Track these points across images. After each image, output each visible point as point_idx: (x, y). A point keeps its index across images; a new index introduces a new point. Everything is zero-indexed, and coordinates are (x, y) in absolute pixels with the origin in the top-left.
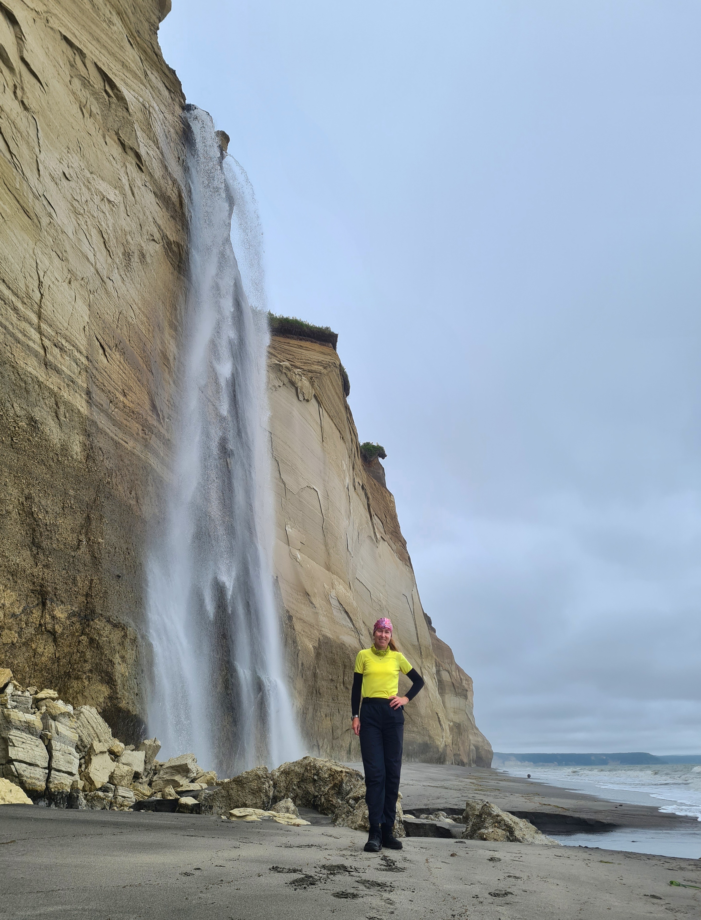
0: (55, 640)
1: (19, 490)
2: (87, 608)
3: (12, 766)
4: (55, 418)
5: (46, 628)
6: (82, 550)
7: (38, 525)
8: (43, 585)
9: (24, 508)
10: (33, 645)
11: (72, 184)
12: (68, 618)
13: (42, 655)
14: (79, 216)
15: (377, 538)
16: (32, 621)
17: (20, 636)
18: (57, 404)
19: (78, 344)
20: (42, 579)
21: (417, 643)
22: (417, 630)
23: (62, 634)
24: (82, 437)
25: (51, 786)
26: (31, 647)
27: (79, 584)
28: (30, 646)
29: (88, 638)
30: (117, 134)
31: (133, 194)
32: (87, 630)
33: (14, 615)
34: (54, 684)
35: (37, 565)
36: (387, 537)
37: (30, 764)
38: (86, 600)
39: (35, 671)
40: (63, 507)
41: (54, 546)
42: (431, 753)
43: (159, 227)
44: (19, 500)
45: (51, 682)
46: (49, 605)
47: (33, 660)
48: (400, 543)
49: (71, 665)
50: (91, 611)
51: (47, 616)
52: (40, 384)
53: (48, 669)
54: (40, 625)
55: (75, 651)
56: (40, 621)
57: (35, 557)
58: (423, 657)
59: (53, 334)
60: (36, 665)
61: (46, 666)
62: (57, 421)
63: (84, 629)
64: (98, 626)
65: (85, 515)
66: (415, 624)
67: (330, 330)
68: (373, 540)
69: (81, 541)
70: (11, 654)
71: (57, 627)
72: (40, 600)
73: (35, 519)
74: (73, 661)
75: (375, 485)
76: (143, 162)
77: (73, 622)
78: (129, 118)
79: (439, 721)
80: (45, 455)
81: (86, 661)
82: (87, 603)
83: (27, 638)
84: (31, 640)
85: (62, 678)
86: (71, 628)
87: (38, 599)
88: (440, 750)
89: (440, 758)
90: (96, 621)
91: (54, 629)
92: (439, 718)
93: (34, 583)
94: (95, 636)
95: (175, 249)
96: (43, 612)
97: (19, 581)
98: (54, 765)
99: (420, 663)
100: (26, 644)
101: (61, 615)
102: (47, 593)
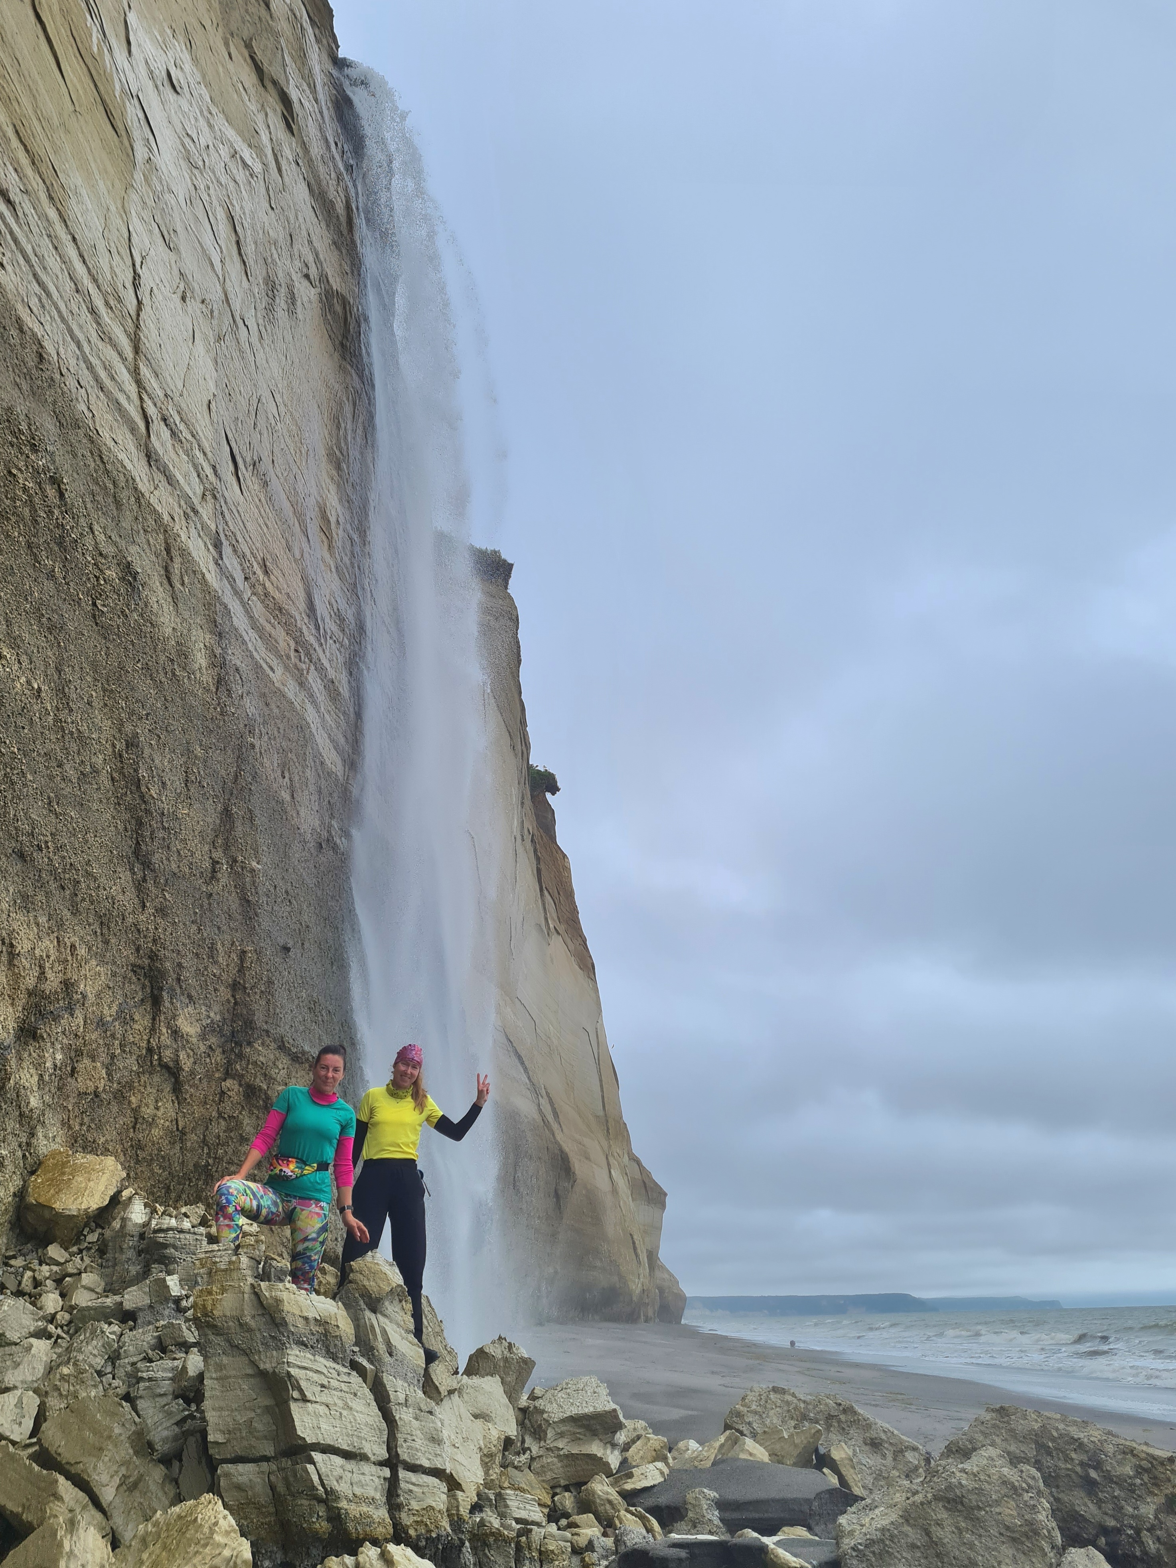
0: (177, 1089)
1: (113, 723)
2: (235, 1016)
3: (310, 1468)
4: (165, 582)
5: (160, 1059)
6: (223, 881)
7: (147, 812)
8: (157, 956)
9: (123, 768)
10: (133, 1099)
11: (184, 103)
12: (203, 1037)
13: (152, 1124)
14: (196, 172)
15: (549, 928)
16: (132, 1039)
17: (109, 1074)
18: (168, 550)
19: (200, 433)
20: (154, 941)
21: (601, 1113)
22: (602, 1091)
23: (192, 1073)
24: (208, 636)
25: (406, 1519)
26: (130, 1102)
27: (220, 959)
28: (126, 1102)
29: (240, 1085)
30: (248, 46)
31: (279, 170)
32: (238, 1067)
33: (101, 1023)
34: (173, 1195)
35: (144, 906)
36: (561, 928)
37: (347, 1455)
38: (233, 996)
39: (138, 1162)
40: (187, 780)
41: (174, 866)
42: (621, 1305)
43: (317, 255)
44: (114, 746)
45: (168, 1189)
46: (167, 1004)
47: (131, 1135)
48: (579, 938)
49: (209, 1149)
50: (245, 1023)
51: (164, 1030)
52: (139, 496)
53: (163, 1157)
54: (150, 1050)
55: (214, 1114)
56: (149, 1042)
57: (139, 886)
58: (611, 1136)
59: (161, 394)
60: (140, 1146)
61: (160, 1150)
62: (168, 587)
63: (229, 1063)
64: (262, 1059)
65: (220, 807)
66: (601, 1081)
67: (500, 557)
68: (542, 931)
69: (218, 862)
70: (93, 1120)
71: (182, 1055)
72: (148, 990)
73: (142, 797)
74: (211, 1140)
75: (542, 837)
76: (295, 115)
77: (210, 1047)
78: (271, 22)
79: (635, 1249)
80: (152, 657)
81: (243, 1140)
82: (236, 1003)
83: (123, 1081)
84: (131, 1086)
85: (190, 1180)
86: (208, 1060)
87: (144, 987)
88: (634, 1298)
89: (633, 1313)
90: (256, 1045)
91: (177, 1061)
92: (634, 1243)
93: (138, 950)
94: (258, 1080)
96: (154, 1019)
97: (113, 941)
98: (404, 1454)
99: (606, 1148)
100: (120, 1096)
101: (189, 1028)
102: (163, 974)
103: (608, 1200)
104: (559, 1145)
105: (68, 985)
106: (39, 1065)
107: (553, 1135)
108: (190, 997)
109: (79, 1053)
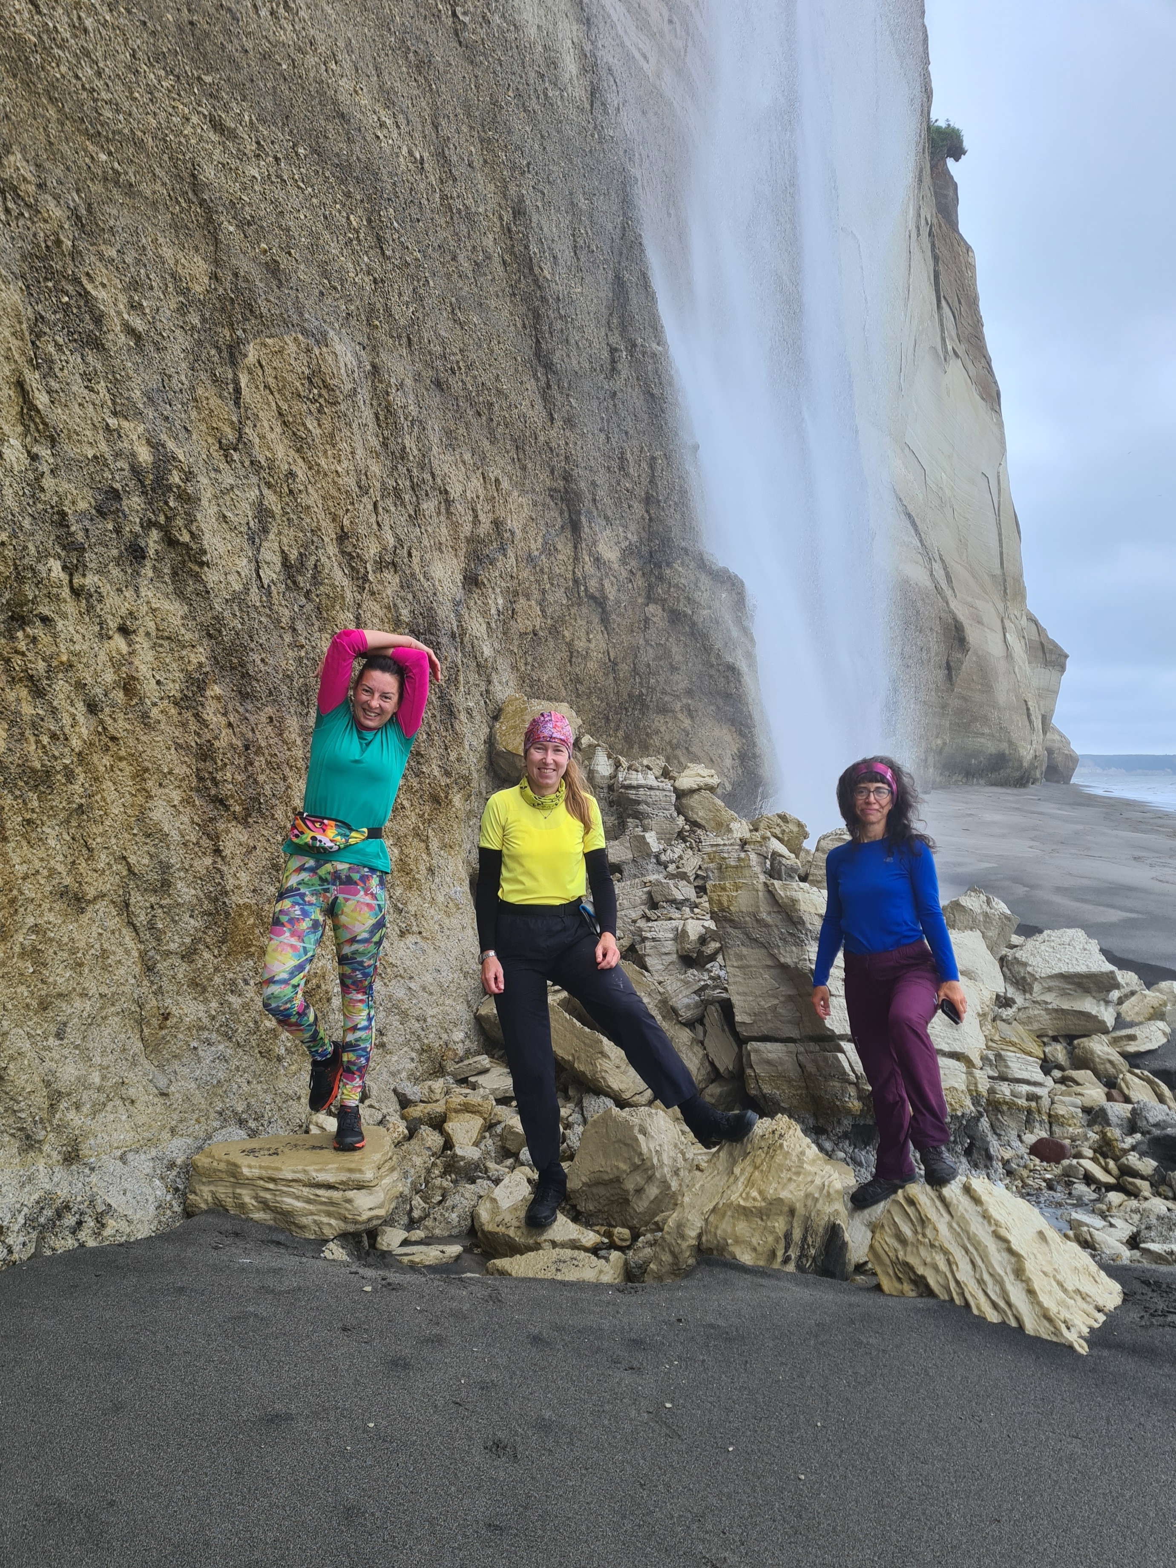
0: (605, 620)
1: (497, 187)
2: (652, 535)
5: (586, 590)
6: (624, 373)
7: (543, 299)
8: (571, 476)
9: (513, 245)
10: (566, 633)
12: (623, 561)
13: (586, 657)
15: (945, 352)
16: (558, 571)
17: (542, 611)
20: (566, 458)
21: (998, 572)
22: (1001, 546)
23: (618, 602)
24: (575, 27)
26: (564, 636)
27: (631, 470)
28: (560, 636)
29: (664, 610)
32: (660, 591)
33: (530, 559)
34: (612, 725)
35: (552, 419)
36: (962, 349)
38: (647, 511)
39: (578, 696)
40: (575, 246)
41: (574, 362)
42: (1009, 770)
44: (501, 218)
45: (607, 719)
46: (586, 530)
47: (569, 669)
48: (983, 360)
49: (641, 677)
50: (663, 541)
51: (587, 558)
53: (600, 689)
54: (576, 581)
55: (642, 642)
56: (574, 572)
57: (545, 395)
58: (1008, 597)
60: (578, 680)
61: (596, 683)
63: (650, 588)
64: (683, 581)
65: (610, 275)
66: (1000, 534)
68: (938, 356)
69: (616, 350)
70: (535, 659)
71: (606, 583)
72: (566, 515)
73: (536, 281)
74: (642, 669)
77: (631, 571)
79: (1029, 716)
81: (674, 669)
82: (651, 519)
83: (555, 616)
84: (562, 620)
85: (627, 711)
86: (630, 585)
87: (561, 513)
88: (1025, 764)
89: (1022, 778)
90: (675, 565)
91: (602, 591)
92: (1028, 709)
93: (552, 472)
94: (681, 604)
96: (576, 547)
97: (529, 466)
99: (1001, 610)
100: (554, 631)
101: (610, 553)
102: (578, 495)
103: (1001, 666)
104: (953, 614)
105: (497, 524)
106: (485, 613)
107: (947, 603)
108: (606, 518)
109: (516, 594)
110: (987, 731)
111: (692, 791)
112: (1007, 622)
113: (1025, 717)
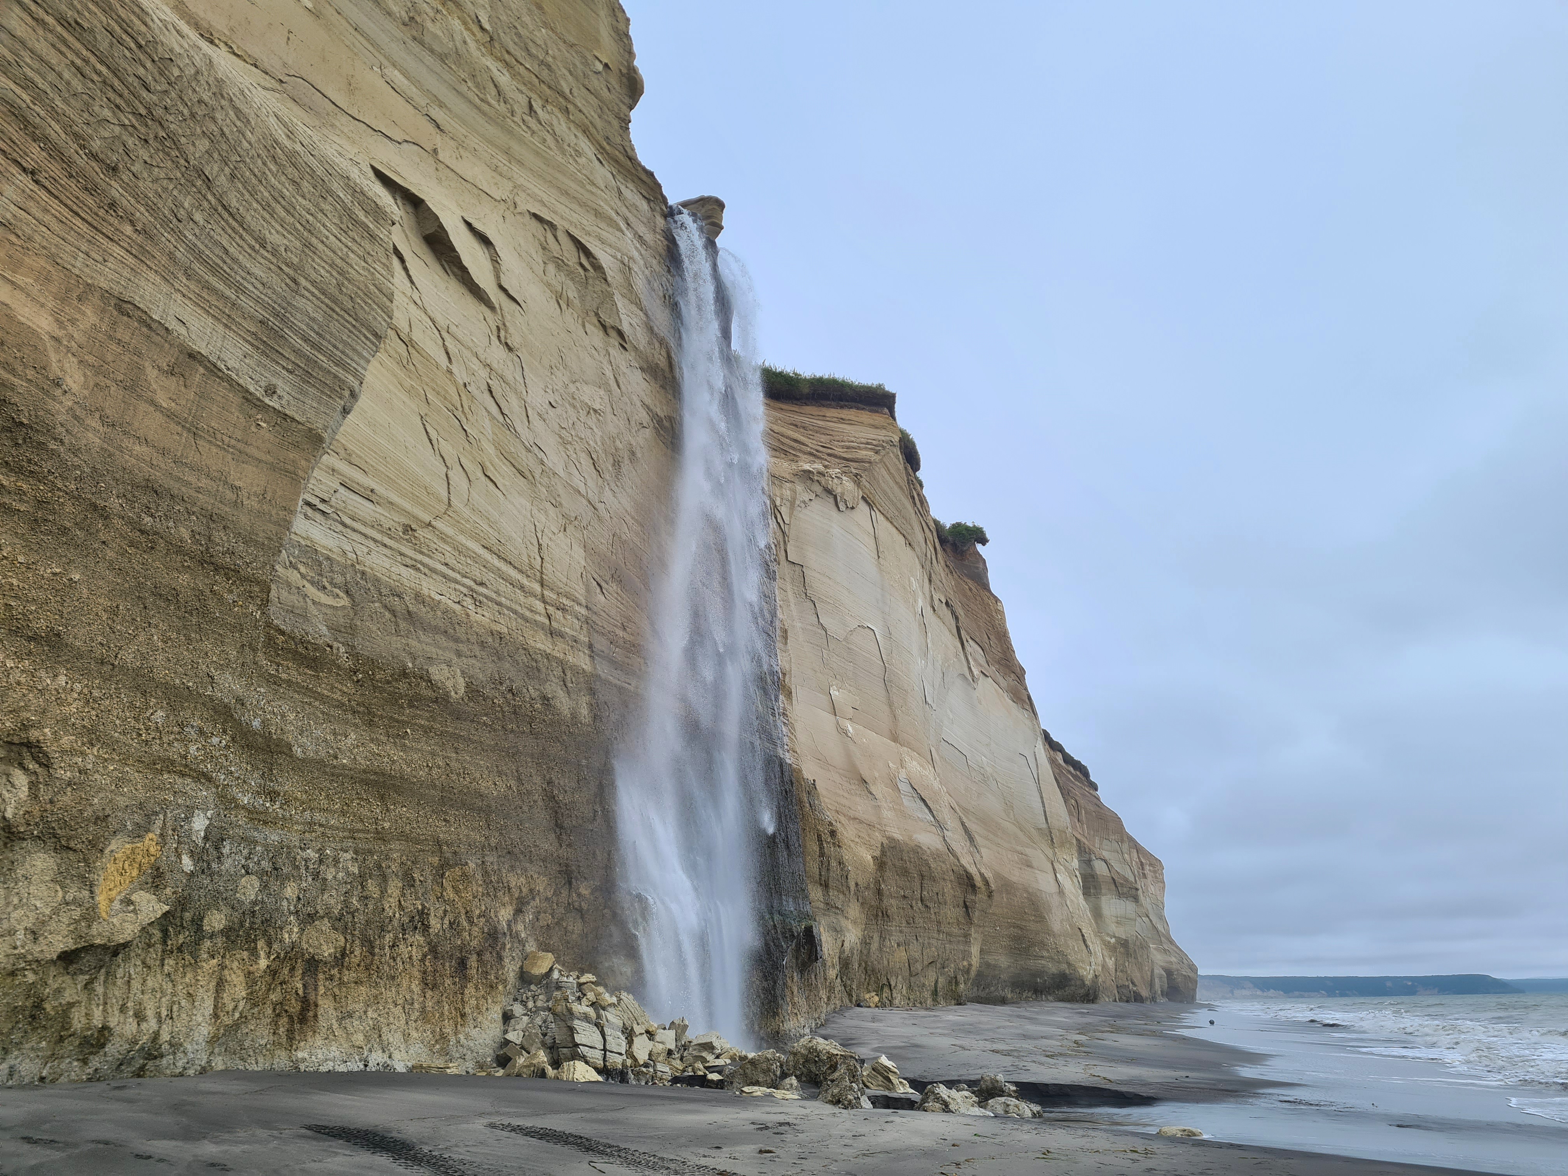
0: (582, 917)
2: (607, 881)
3: (578, 1049)
4: (564, 687)
5: (573, 906)
7: (560, 807)
9: (547, 794)
10: (564, 924)
11: (559, 410)
12: (592, 893)
13: (573, 932)
14: (568, 446)
15: (973, 676)
16: (561, 901)
17: (553, 917)
18: (564, 672)
19: (578, 595)
20: (567, 859)
21: (1044, 826)
22: (1044, 807)
23: (588, 910)
24: (588, 697)
25: (608, 1064)
27: (598, 858)
28: (561, 925)
30: (597, 314)
31: (618, 386)
32: (609, 904)
33: (547, 899)
35: (561, 846)
36: (992, 670)
37: (591, 1047)
38: (606, 872)
41: (574, 822)
42: (1073, 988)
43: (648, 408)
46: (574, 884)
49: (598, 939)
51: (574, 895)
52: (548, 656)
54: (569, 904)
55: (600, 925)
56: (568, 900)
57: (559, 838)
58: (1056, 845)
59: (555, 597)
60: (568, 942)
62: (565, 689)
63: (606, 902)
66: (1042, 798)
67: (884, 389)
68: (966, 680)
71: (583, 904)
72: (567, 879)
73: (556, 801)
75: (970, 589)
76: (627, 338)
77: (596, 897)
78: (609, 289)
79: (1084, 941)
80: (559, 731)
83: (559, 918)
84: (562, 919)
85: (591, 954)
87: (565, 879)
88: (1087, 983)
89: (1087, 995)
90: (616, 893)
91: (581, 906)
92: (1083, 936)
93: (560, 865)
94: (617, 909)
95: (666, 424)
96: (570, 891)
97: (549, 866)
98: (608, 1047)
99: (1051, 855)
100: (558, 923)
101: (584, 891)
102: (572, 872)
103: (1055, 901)
104: (964, 867)
105: (531, 890)
106: (524, 922)
107: (958, 860)
108: (585, 878)
109: (539, 912)
110: (1045, 954)
111: (585, 983)
112: (1056, 865)
113: (1082, 943)
